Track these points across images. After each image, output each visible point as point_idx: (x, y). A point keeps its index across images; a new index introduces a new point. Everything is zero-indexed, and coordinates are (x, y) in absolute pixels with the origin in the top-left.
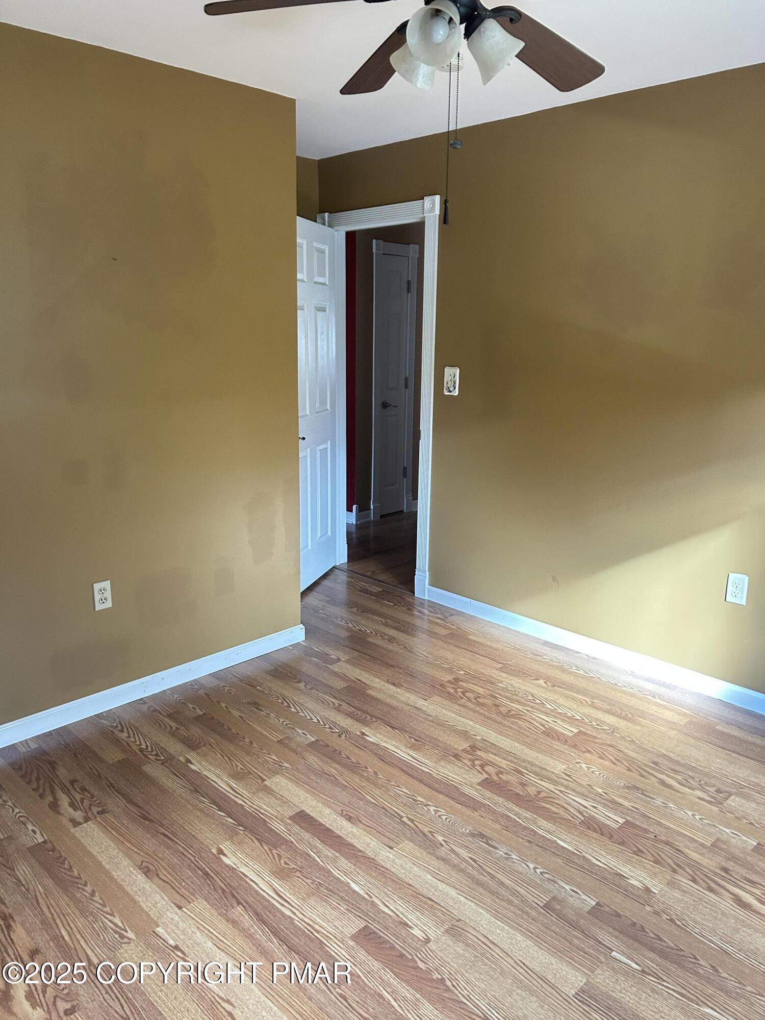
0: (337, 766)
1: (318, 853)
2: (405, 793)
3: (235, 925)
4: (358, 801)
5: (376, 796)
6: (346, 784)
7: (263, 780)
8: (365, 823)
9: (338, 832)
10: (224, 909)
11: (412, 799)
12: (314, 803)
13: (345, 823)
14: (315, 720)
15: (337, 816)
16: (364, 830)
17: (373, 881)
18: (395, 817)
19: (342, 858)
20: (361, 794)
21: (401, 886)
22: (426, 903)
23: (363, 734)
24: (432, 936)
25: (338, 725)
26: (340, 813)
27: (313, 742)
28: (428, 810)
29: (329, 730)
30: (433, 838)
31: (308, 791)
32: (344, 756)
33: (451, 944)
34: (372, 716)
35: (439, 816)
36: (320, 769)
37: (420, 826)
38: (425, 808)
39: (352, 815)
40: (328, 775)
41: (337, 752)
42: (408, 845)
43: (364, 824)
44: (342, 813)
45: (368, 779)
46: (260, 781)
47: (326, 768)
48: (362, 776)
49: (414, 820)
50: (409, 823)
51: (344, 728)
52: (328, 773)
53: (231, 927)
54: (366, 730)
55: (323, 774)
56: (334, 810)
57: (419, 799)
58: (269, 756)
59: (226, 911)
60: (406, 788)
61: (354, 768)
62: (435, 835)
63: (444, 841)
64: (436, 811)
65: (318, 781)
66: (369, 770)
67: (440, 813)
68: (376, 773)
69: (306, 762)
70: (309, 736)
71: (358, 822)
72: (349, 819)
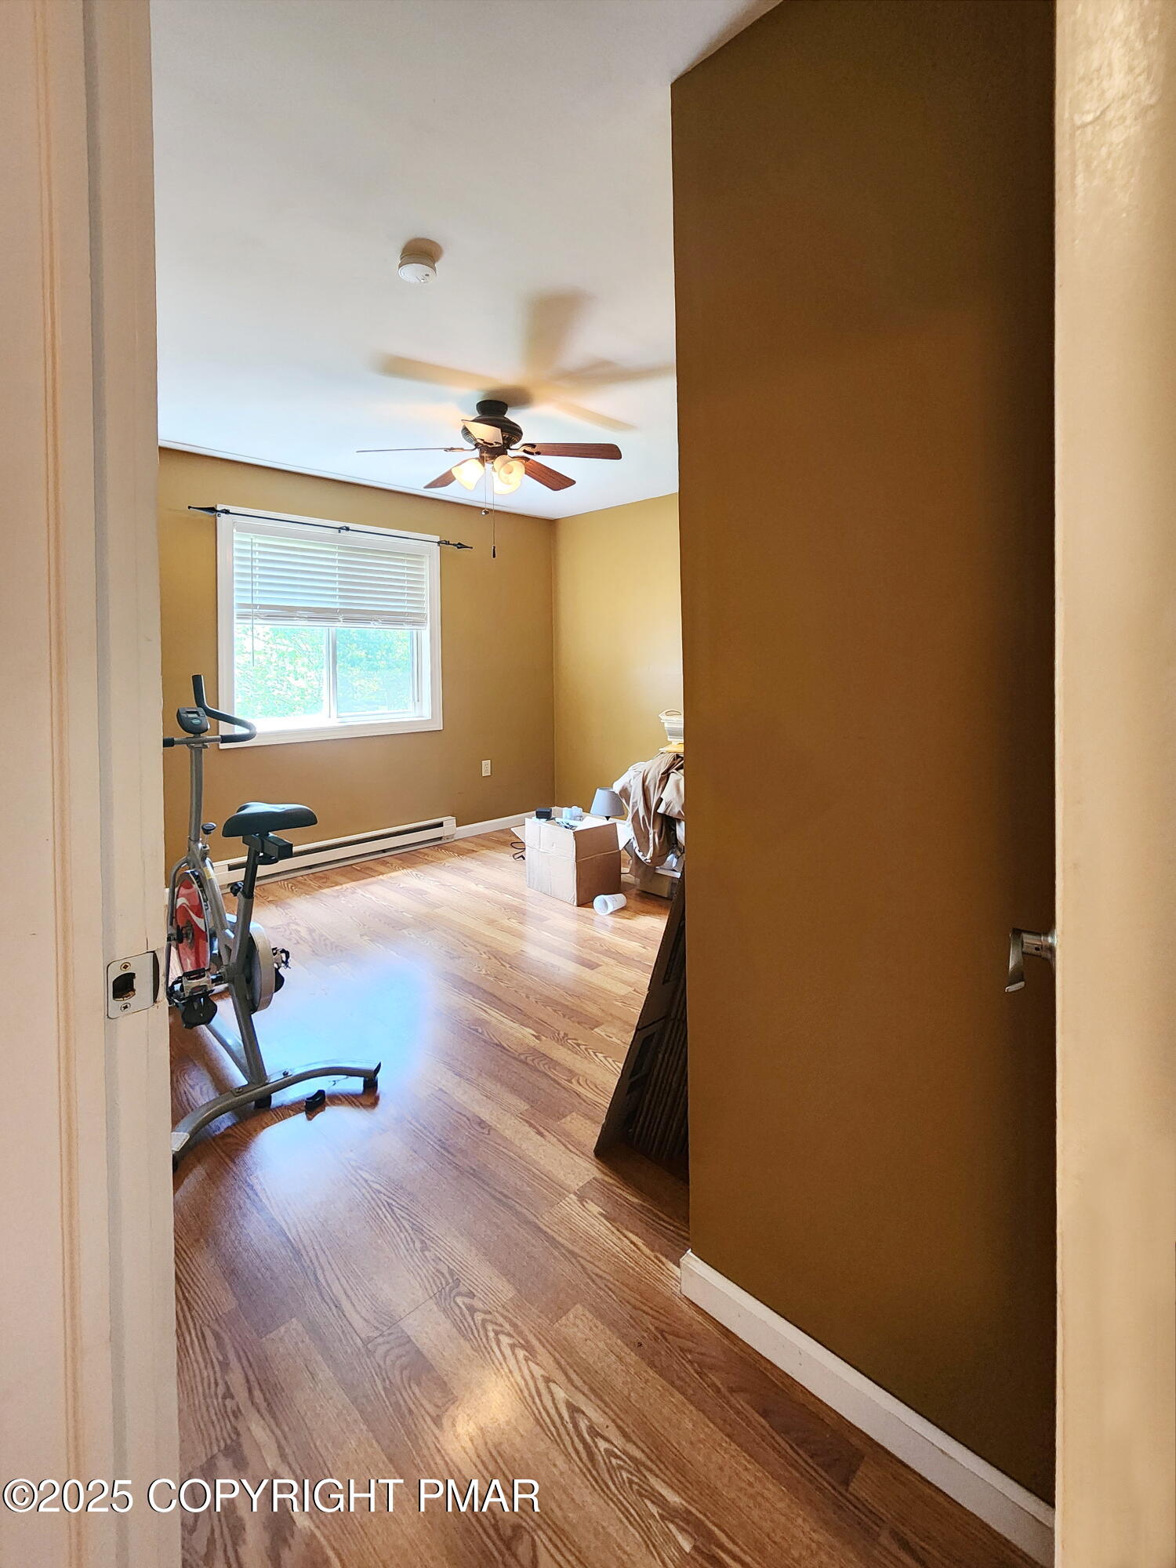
0: (566, 1003)
4: (545, 976)
5: (530, 980)
6: (556, 988)
7: (634, 990)
9: (560, 958)
11: (498, 979)
12: (584, 975)
13: (555, 963)
14: (600, 1055)
15: (562, 967)
16: (541, 960)
18: (516, 967)
20: (544, 981)
23: (537, 1038)
25: (569, 1049)
26: (560, 969)
27: (597, 1028)
29: (579, 1042)
31: (591, 982)
32: (559, 1012)
34: (525, 1063)
35: (480, 968)
36: (582, 1000)
39: (550, 967)
40: (574, 995)
41: (567, 1017)
45: (536, 992)
46: (637, 989)
47: (577, 1002)
48: (541, 995)
50: (504, 964)
51: (562, 1045)
52: (574, 997)
54: (534, 1042)
55: (579, 996)
57: (491, 979)
61: (549, 1002)
66: (534, 1000)
68: (527, 997)
70: (603, 1034)
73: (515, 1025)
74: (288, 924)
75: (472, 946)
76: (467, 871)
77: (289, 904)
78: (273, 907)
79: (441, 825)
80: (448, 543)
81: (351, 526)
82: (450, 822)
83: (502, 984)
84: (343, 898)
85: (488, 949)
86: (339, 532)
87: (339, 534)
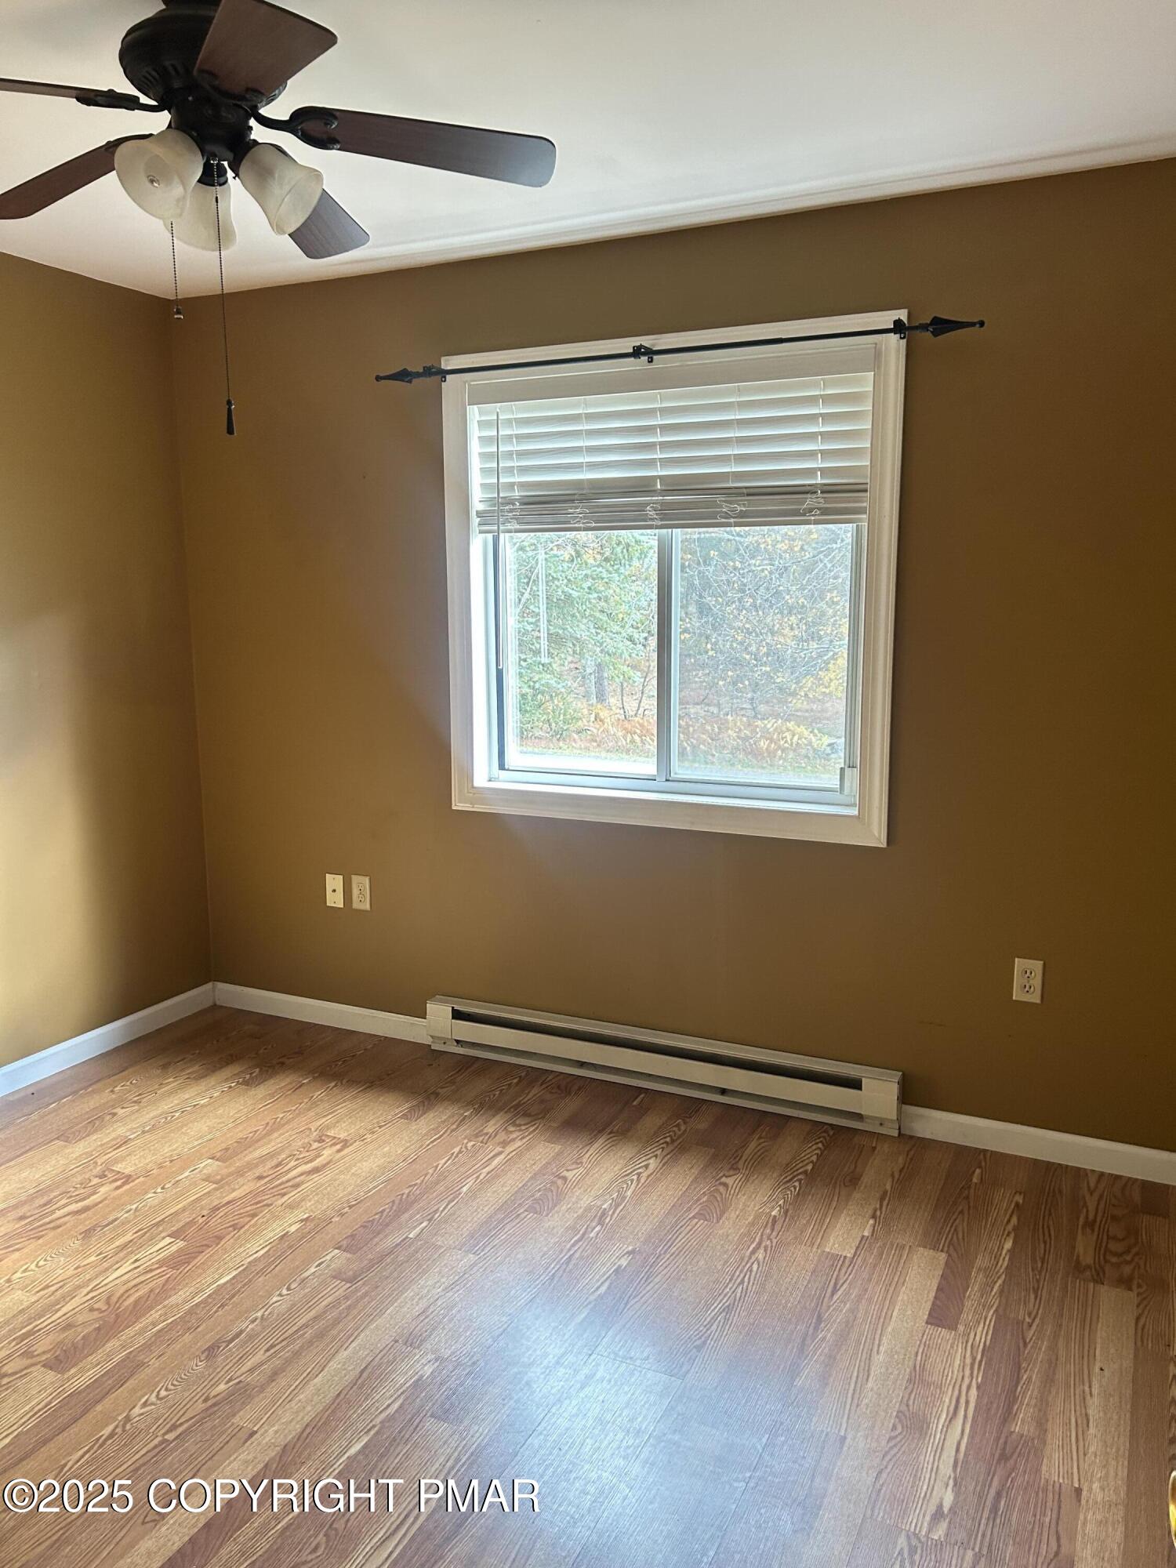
3: (1043, 1421)
10: (1033, 1443)
17: (338, 1433)
21: (343, 1403)
28: (141, 1415)
35: (160, 1399)
37: (190, 1415)
42: (244, 1418)
50: (180, 1430)
53: (1050, 1423)
59: (1033, 1439)
62: (213, 1395)
63: (228, 1382)
79: (855, 1084)
82: (880, 1089)
86: (651, 361)
87: (651, 366)
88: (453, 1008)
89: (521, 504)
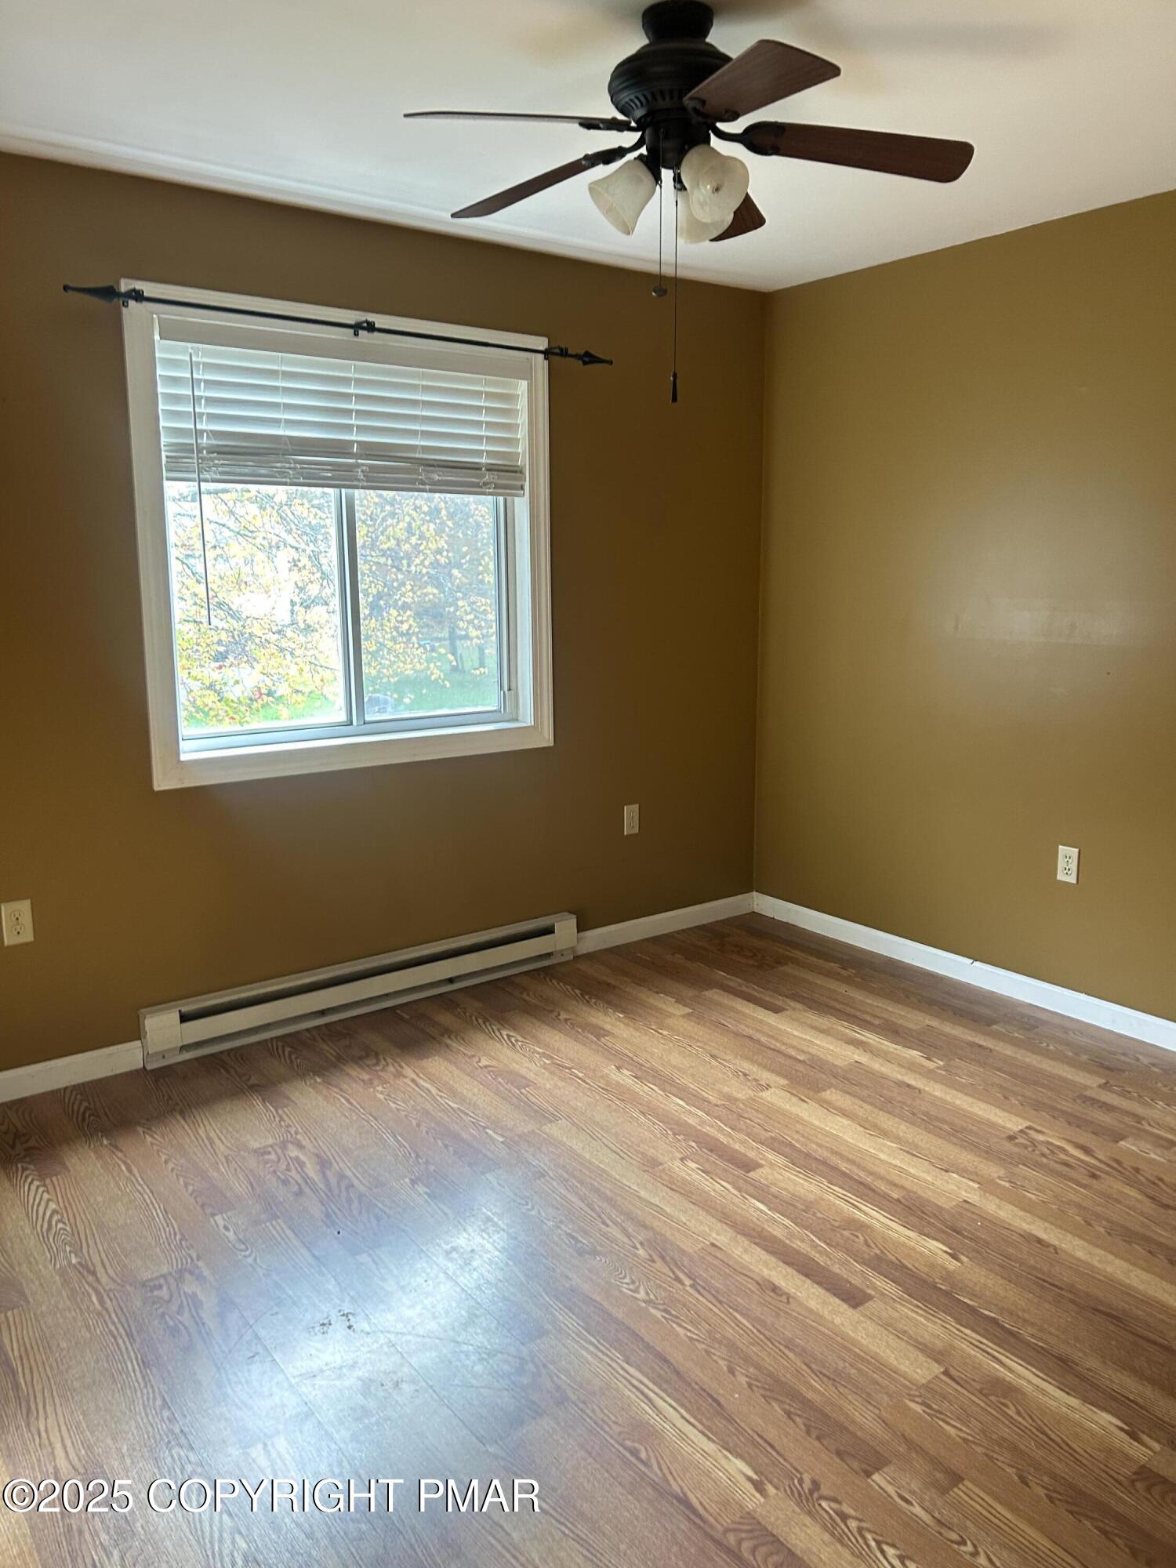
0: (809, 1395)
1: (815, 1246)
2: (680, 1326)
4: (762, 1317)
5: (733, 1325)
6: (786, 1352)
7: (946, 1373)
8: (750, 1280)
9: (790, 1270)
11: (672, 1315)
12: (838, 1321)
13: (781, 1283)
15: (795, 1294)
16: (752, 1271)
17: (739, 1211)
18: (704, 1288)
19: (782, 1237)
20: (759, 1331)
21: (705, 1204)
22: (679, 1187)
23: (757, 1486)
24: (678, 1163)
25: (822, 1527)
26: (791, 1300)
27: (878, 1470)
28: (648, 1294)
29: (844, 1508)
30: (651, 1252)
31: (854, 1342)
32: (798, 1419)
33: (659, 1156)
34: (738, 1556)
35: (633, 1282)
36: (841, 1389)
37: (666, 1270)
38: (652, 1297)
39: (772, 1294)
40: (824, 1375)
41: (814, 1434)
42: (687, 1245)
43: (752, 1279)
44: (788, 1299)
45: (747, 1360)
46: (953, 1372)
47: (831, 1392)
48: (758, 1367)
49: (675, 1280)
50: (681, 1276)
51: (808, 1513)
52: (824, 1379)
54: (750, 1499)
55: (834, 1378)
56: (800, 1304)
57: (658, 1314)
58: (962, 1435)
60: (677, 1335)
61: (775, 1389)
62: (648, 1257)
63: (637, 1249)
64: (636, 1291)
65: (841, 1364)
66: (743, 1380)
67: (631, 1287)
68: (732, 1371)
69: (877, 1412)
70: (893, 1492)
71: (760, 1282)
72: (775, 1289)
73: (710, 1447)
74: (283, 1146)
75: (615, 1223)
76: (600, 1032)
77: (288, 1098)
78: (257, 1102)
79: (549, 931)
80: (564, 353)
81: (381, 321)
82: (566, 928)
83: (679, 1329)
84: (380, 1088)
85: (650, 1234)
86: (356, 334)
87: (356, 339)
88: (180, 1011)
89: (208, 453)
